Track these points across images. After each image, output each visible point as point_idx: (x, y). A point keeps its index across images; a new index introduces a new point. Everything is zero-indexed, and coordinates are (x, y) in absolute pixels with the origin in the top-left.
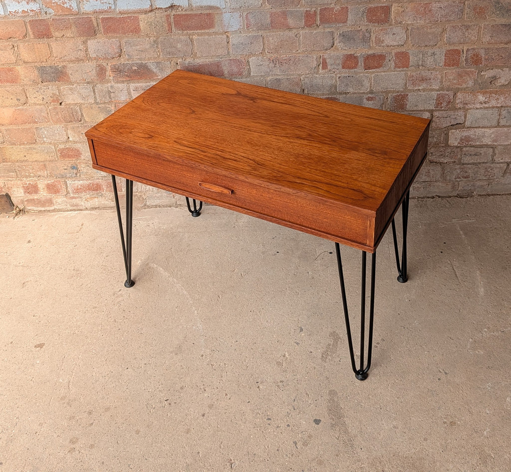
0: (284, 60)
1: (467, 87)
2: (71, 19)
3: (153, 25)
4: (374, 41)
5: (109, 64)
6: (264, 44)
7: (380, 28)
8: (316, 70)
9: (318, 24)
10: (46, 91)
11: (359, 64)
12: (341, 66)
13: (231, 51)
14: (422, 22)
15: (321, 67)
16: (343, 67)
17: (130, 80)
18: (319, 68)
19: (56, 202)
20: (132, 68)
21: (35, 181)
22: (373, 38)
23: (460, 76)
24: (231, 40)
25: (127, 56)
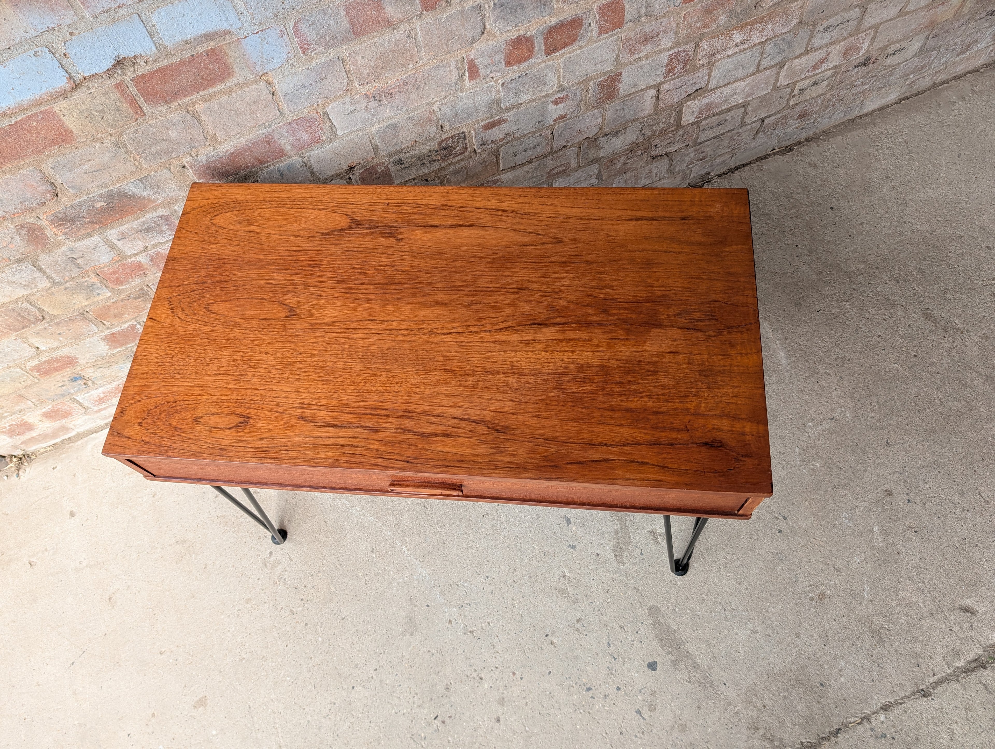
0: (396, 87)
1: (717, 28)
3: (96, 113)
5: (43, 217)
6: (348, 73)
8: (458, 86)
11: (537, 48)
12: (502, 65)
13: (284, 106)
15: (466, 77)
16: (508, 64)
17: (101, 227)
18: (463, 81)
20: (94, 207)
24: (277, 87)
25: (71, 190)
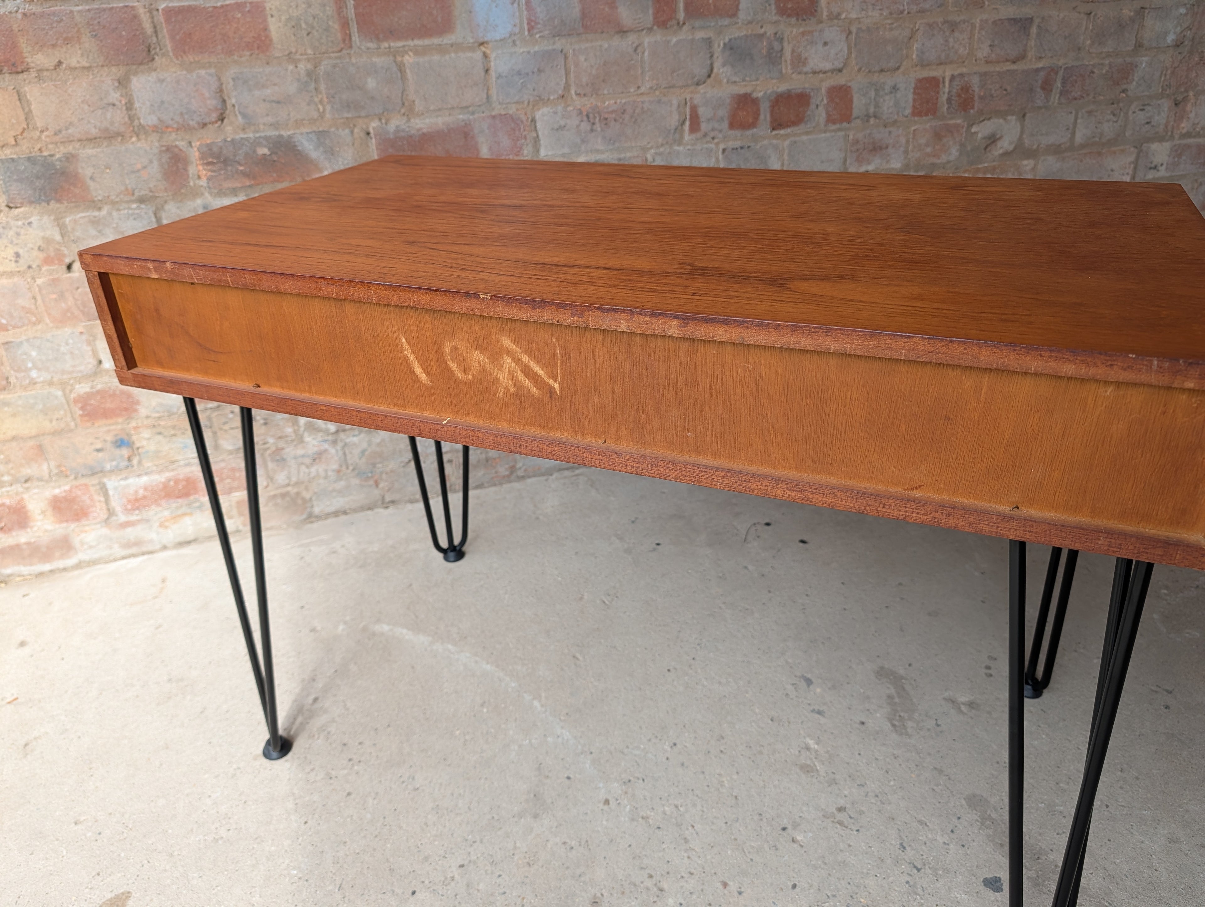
0: (612, 112)
1: (949, 162)
2: (79, 12)
3: (303, 26)
4: (789, 62)
5: (196, 144)
6: (567, 74)
7: (801, 30)
8: (677, 136)
9: (681, 19)
10: (22, 232)
11: (762, 117)
12: (725, 125)
13: (493, 92)
14: (876, 14)
15: (686, 127)
16: (731, 126)
17: (250, 186)
18: (682, 131)
19: (82, 543)
20: (255, 151)
21: (17, 494)
22: (788, 54)
23: (938, 136)
24: (492, 64)
25: (240, 118)
